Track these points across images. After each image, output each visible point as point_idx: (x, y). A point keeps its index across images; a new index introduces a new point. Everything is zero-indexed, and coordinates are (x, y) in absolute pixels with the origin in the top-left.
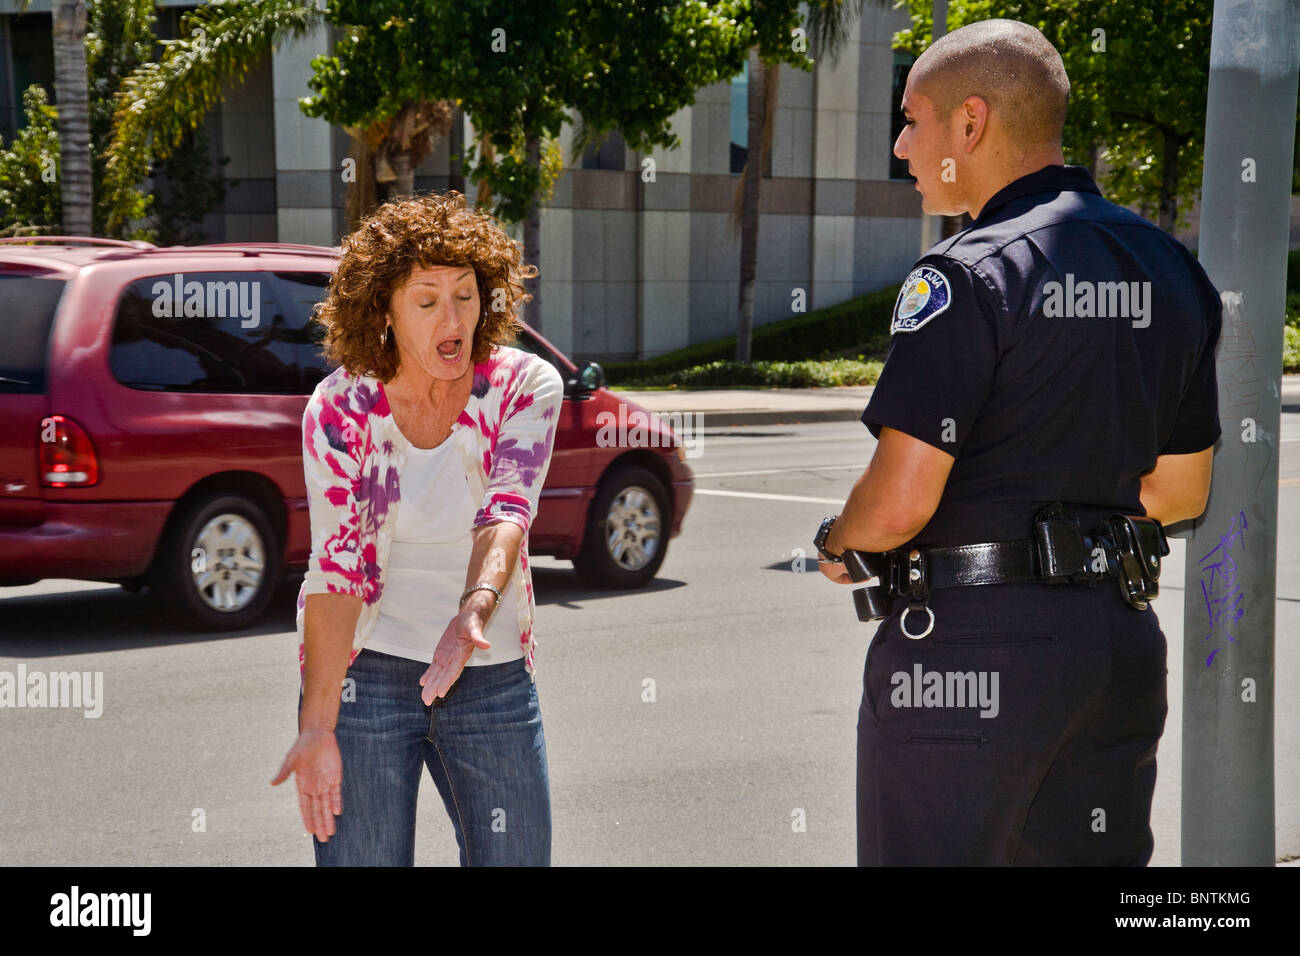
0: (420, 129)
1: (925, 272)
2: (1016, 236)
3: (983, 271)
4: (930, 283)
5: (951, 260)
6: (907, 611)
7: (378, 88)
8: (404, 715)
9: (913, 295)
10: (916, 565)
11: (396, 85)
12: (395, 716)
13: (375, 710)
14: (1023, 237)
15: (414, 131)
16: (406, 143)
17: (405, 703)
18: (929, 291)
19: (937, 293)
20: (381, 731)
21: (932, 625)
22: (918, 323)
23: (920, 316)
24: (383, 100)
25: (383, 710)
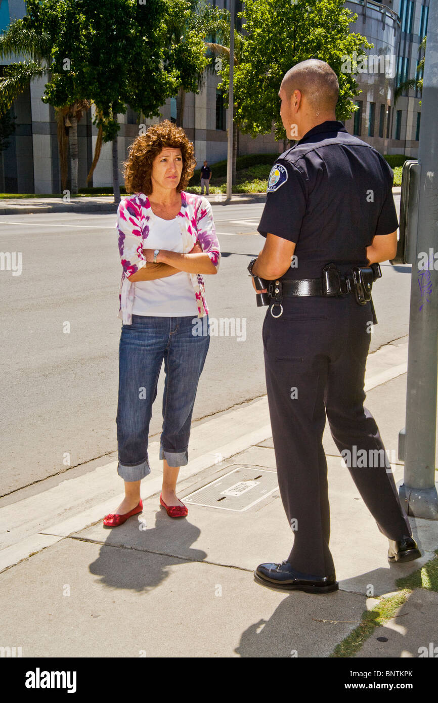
0: (79, 109)
1: (278, 166)
2: (311, 150)
3: (299, 165)
4: (280, 171)
5: (287, 161)
6: (273, 305)
7: (67, 95)
8: (158, 340)
9: (274, 176)
10: (278, 287)
11: (72, 94)
12: (154, 341)
13: (146, 338)
14: (313, 150)
15: (77, 110)
16: (74, 114)
17: (158, 335)
18: (279, 175)
19: (283, 175)
20: (147, 346)
21: (282, 311)
22: (276, 188)
23: (277, 185)
24: (69, 99)
25: (150, 338)
